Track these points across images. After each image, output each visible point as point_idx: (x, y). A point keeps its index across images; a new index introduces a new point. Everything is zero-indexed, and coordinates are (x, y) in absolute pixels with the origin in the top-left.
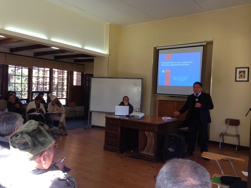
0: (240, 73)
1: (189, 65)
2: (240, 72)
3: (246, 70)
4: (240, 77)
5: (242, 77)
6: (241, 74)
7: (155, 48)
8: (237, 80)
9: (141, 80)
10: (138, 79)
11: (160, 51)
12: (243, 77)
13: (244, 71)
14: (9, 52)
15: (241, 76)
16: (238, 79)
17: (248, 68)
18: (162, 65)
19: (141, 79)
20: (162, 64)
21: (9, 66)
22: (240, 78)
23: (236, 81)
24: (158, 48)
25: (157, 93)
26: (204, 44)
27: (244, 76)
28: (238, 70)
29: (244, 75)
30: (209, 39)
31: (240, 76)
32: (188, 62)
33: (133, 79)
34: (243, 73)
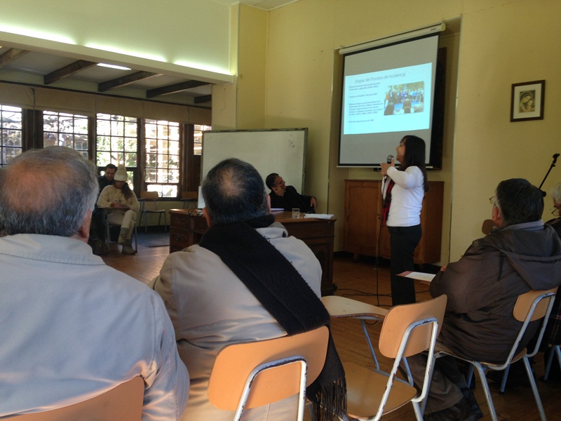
0: (521, 98)
2: (523, 95)
3: (538, 87)
4: (523, 108)
5: (526, 108)
6: (525, 100)
7: (337, 51)
8: (515, 117)
9: (303, 132)
10: (296, 129)
11: (346, 57)
12: (529, 107)
13: (533, 92)
14: (42, 83)
15: (526, 104)
17: (543, 83)
19: (303, 129)
21: (45, 112)
22: (521, 111)
23: (513, 120)
24: (342, 52)
25: (341, 162)
26: (439, 29)
27: (533, 106)
28: (518, 90)
29: (531, 102)
30: (451, 16)
31: (522, 105)
33: (288, 130)
34: (529, 97)
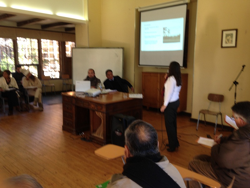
0: (226, 37)
2: (227, 35)
3: (234, 33)
4: (227, 42)
6: (228, 38)
7: (137, 10)
10: (119, 48)
11: (141, 13)
13: (232, 34)
16: (224, 45)
19: (122, 48)
23: (222, 47)
25: (140, 64)
28: (225, 33)
29: (231, 39)
31: (226, 40)
33: (114, 48)
34: (230, 37)
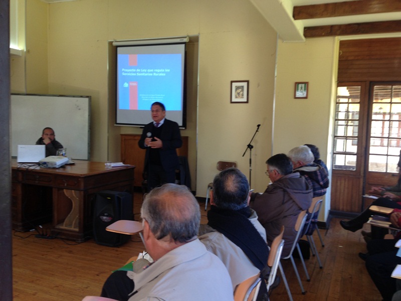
0: (236, 90)
1: (164, 74)
2: (237, 88)
3: (245, 84)
5: (239, 96)
7: (111, 43)
8: (233, 101)
10: (81, 97)
11: (119, 49)
17: (248, 82)
18: (124, 74)
19: (87, 97)
20: (123, 72)
24: (115, 44)
25: (118, 122)
26: (186, 40)
30: (193, 33)
31: (236, 94)
32: (163, 71)
33: (74, 97)
